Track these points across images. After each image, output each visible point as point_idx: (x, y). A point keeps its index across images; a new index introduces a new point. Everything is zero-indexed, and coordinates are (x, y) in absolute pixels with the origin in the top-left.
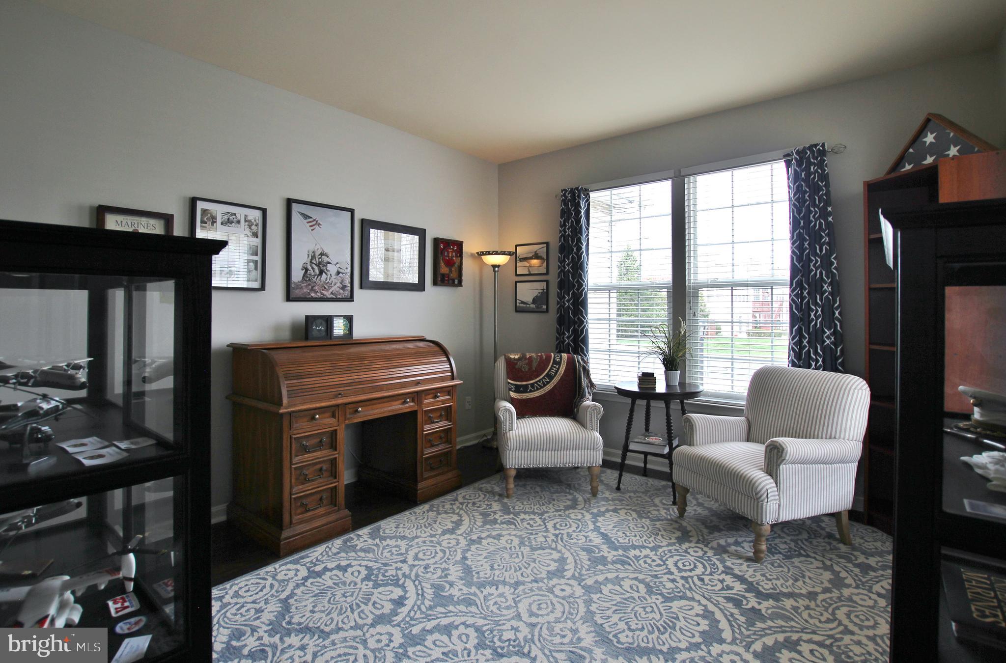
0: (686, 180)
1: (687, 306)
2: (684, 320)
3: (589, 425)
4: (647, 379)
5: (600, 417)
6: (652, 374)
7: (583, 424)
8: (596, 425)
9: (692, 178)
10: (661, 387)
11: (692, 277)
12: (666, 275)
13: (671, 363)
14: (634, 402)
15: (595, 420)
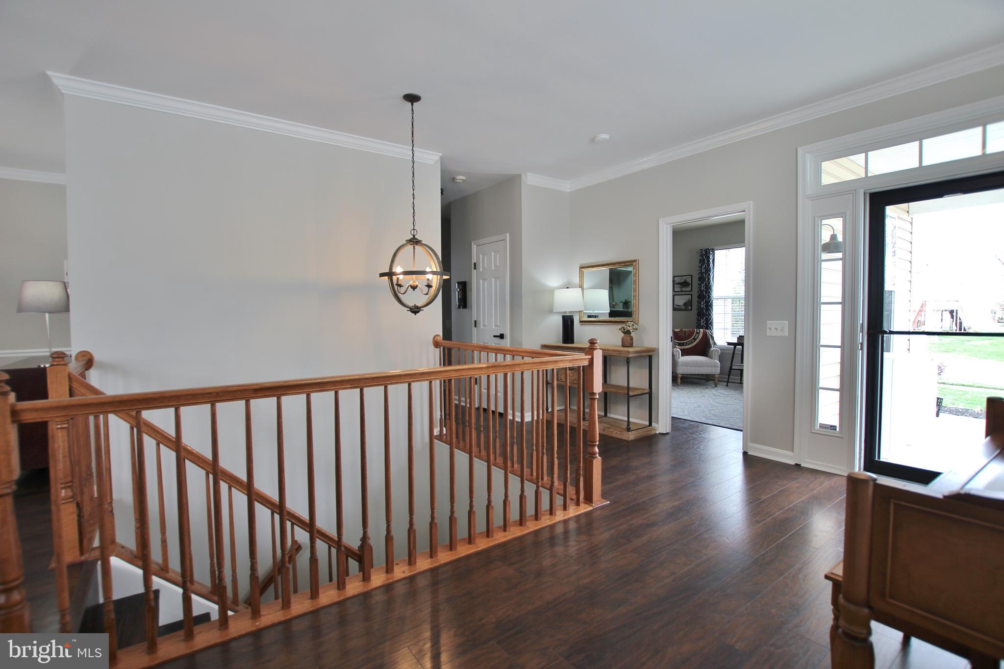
3: (714, 358)
4: (741, 338)
5: (719, 354)
7: (711, 358)
8: (717, 358)
14: (735, 348)
15: (716, 356)
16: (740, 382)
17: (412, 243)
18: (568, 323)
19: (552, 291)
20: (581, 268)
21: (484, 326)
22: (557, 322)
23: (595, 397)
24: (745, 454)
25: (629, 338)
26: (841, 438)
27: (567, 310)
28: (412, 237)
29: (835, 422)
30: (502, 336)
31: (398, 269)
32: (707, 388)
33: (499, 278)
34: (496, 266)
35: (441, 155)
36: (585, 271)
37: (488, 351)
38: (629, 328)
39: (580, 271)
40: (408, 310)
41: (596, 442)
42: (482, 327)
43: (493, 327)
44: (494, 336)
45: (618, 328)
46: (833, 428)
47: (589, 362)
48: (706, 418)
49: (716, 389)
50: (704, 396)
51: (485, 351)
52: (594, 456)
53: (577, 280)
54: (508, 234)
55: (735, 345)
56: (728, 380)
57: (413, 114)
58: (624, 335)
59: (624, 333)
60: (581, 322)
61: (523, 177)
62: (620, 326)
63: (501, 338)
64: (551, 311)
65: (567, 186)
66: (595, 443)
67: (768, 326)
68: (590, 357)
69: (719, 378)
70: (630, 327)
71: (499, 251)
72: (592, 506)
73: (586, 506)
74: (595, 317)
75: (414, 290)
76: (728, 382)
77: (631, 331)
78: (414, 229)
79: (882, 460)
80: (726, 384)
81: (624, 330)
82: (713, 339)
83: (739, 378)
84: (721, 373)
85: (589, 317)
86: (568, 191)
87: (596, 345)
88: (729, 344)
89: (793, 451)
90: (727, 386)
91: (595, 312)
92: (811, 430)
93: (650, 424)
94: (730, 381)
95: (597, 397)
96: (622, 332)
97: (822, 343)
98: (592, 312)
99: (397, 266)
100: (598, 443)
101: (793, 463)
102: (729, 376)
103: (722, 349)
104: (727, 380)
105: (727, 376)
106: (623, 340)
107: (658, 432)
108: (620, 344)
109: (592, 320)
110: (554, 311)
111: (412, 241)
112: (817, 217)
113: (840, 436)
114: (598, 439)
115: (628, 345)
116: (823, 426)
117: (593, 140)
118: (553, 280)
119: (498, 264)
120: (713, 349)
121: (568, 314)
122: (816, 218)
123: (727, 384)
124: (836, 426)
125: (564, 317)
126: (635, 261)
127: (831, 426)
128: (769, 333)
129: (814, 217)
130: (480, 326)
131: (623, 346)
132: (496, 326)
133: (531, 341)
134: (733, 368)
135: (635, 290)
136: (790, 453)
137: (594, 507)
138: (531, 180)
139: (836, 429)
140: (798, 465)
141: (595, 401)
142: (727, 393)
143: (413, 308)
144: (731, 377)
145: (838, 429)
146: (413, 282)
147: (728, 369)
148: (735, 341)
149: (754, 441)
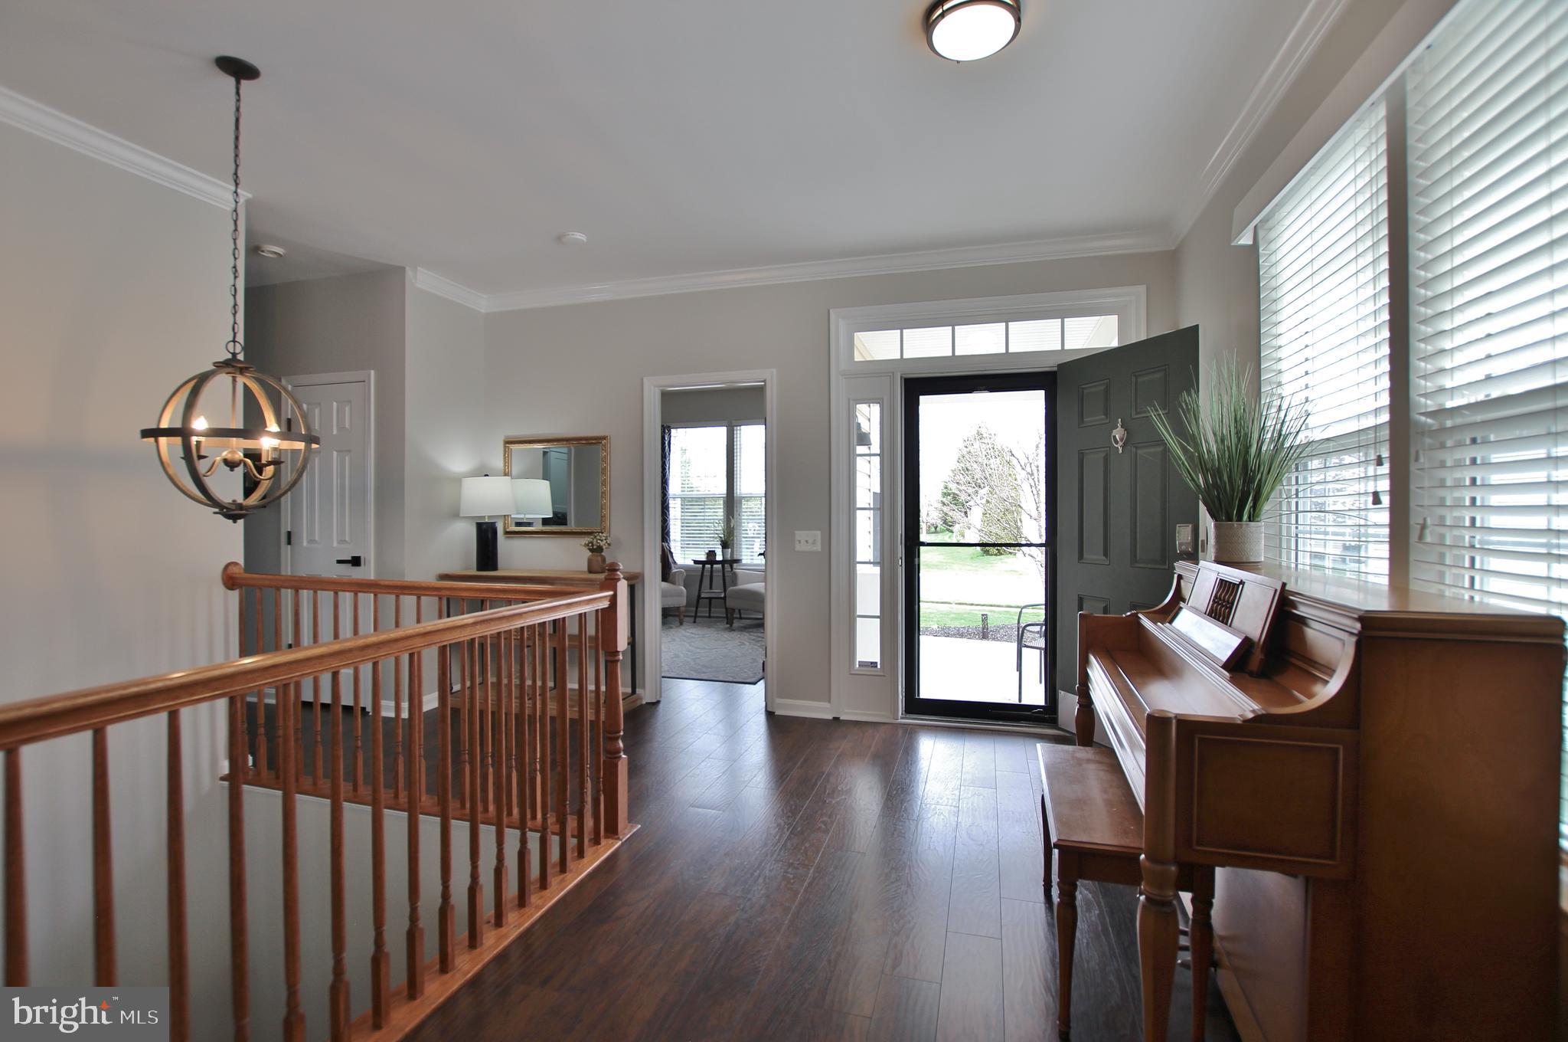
0: (735, 428)
1: (735, 509)
2: (733, 517)
3: (677, 583)
4: (711, 554)
5: (684, 577)
6: (714, 551)
7: (673, 583)
8: (682, 582)
9: (738, 428)
10: (719, 558)
11: (738, 491)
12: (723, 490)
13: (725, 545)
14: (703, 567)
15: (680, 580)
16: (708, 615)
17: (230, 370)
18: (486, 536)
19: (458, 480)
20: (509, 442)
21: (311, 541)
22: (465, 535)
23: (617, 658)
24: (770, 715)
25: (600, 559)
26: (884, 676)
27: (486, 513)
28: (230, 356)
29: (876, 657)
30: (356, 561)
31: (200, 424)
32: (671, 628)
33: (349, 451)
34: (341, 428)
35: (250, 196)
36: (514, 447)
37: (378, 591)
38: (602, 544)
39: (505, 447)
40: (215, 513)
41: (620, 732)
42: (305, 544)
43: (335, 544)
44: (339, 562)
45: (583, 544)
46: (874, 664)
47: (610, 601)
48: (695, 671)
49: (683, 627)
50: (674, 640)
51: (371, 592)
52: (617, 755)
53: (498, 463)
54: (372, 372)
55: (703, 563)
56: (696, 613)
57: (238, 100)
58: (590, 553)
59: (592, 550)
60: (507, 533)
61: (409, 273)
62: (586, 540)
63: (353, 565)
64: (455, 515)
65: (483, 303)
66: (618, 735)
67: (798, 538)
68: (611, 593)
69: (685, 611)
70: (602, 541)
71: (350, 402)
72: (618, 839)
73: (610, 841)
74: (529, 524)
75: (232, 470)
76: (696, 617)
77: (604, 547)
78: (234, 341)
79: (922, 696)
80: (692, 619)
81: (593, 545)
82: (672, 557)
83: (708, 609)
84: (688, 605)
85: (518, 524)
86: (483, 311)
87: (618, 573)
88: (696, 562)
89: (829, 701)
90: (695, 622)
91: (528, 516)
92: (850, 671)
93: (634, 691)
94: (698, 614)
95: (621, 657)
96: (589, 549)
97: (858, 560)
98: (522, 516)
99: (199, 416)
100: (622, 733)
101: (830, 717)
102: (697, 608)
103: (687, 568)
104: (693, 614)
105: (694, 609)
106: (590, 561)
107: (644, 702)
108: (586, 569)
109: (522, 530)
110: (461, 515)
111: (233, 367)
112: (854, 400)
113: (882, 674)
114: (622, 727)
115: (599, 570)
116: (862, 664)
117: (559, 238)
118: (457, 462)
119: (347, 426)
120: (674, 570)
121: (487, 521)
122: (851, 402)
123: (695, 619)
124: (876, 663)
125: (479, 526)
126: (604, 438)
127: (872, 663)
128: (798, 547)
129: (849, 399)
130: (302, 542)
131: (590, 571)
132: (342, 541)
133: (421, 567)
134: (703, 595)
135: (604, 483)
136: (826, 705)
137: (624, 840)
138: (422, 281)
139: (876, 667)
140: (836, 719)
141: (617, 665)
142: (700, 632)
143: (233, 507)
144: (699, 609)
145: (879, 667)
146: (230, 452)
147: (696, 598)
148: (703, 558)
149: (783, 694)
